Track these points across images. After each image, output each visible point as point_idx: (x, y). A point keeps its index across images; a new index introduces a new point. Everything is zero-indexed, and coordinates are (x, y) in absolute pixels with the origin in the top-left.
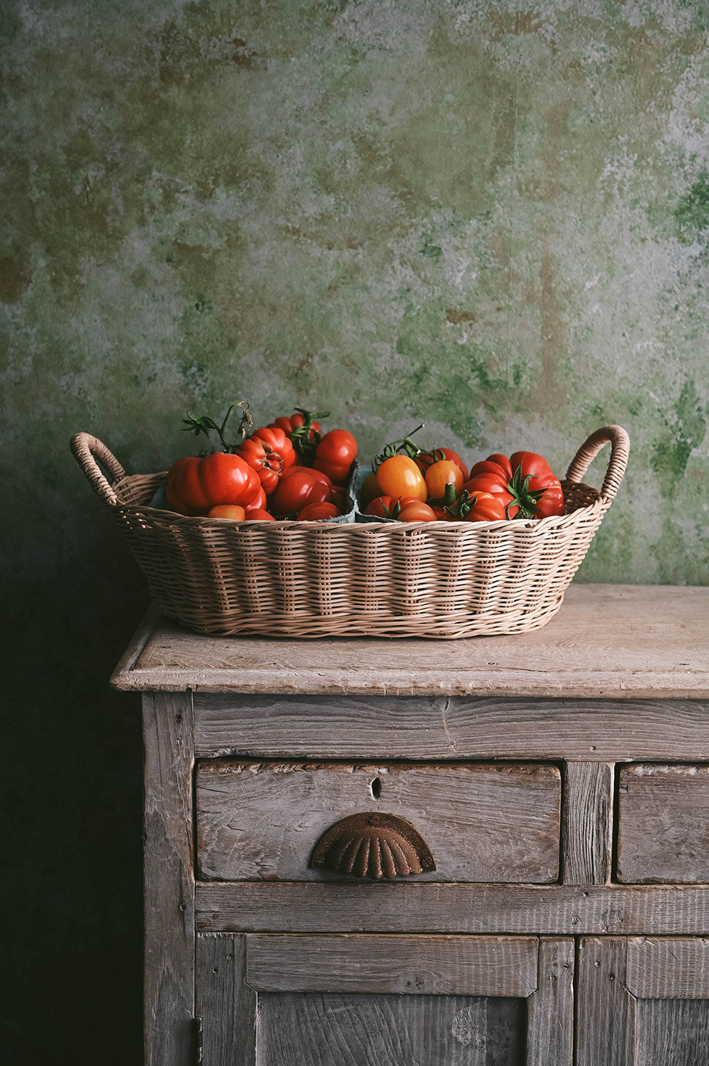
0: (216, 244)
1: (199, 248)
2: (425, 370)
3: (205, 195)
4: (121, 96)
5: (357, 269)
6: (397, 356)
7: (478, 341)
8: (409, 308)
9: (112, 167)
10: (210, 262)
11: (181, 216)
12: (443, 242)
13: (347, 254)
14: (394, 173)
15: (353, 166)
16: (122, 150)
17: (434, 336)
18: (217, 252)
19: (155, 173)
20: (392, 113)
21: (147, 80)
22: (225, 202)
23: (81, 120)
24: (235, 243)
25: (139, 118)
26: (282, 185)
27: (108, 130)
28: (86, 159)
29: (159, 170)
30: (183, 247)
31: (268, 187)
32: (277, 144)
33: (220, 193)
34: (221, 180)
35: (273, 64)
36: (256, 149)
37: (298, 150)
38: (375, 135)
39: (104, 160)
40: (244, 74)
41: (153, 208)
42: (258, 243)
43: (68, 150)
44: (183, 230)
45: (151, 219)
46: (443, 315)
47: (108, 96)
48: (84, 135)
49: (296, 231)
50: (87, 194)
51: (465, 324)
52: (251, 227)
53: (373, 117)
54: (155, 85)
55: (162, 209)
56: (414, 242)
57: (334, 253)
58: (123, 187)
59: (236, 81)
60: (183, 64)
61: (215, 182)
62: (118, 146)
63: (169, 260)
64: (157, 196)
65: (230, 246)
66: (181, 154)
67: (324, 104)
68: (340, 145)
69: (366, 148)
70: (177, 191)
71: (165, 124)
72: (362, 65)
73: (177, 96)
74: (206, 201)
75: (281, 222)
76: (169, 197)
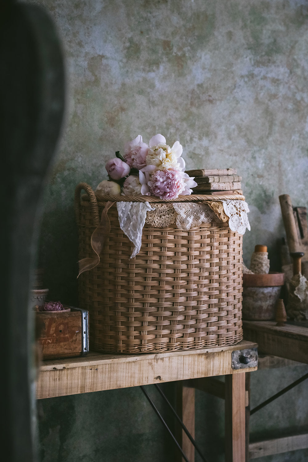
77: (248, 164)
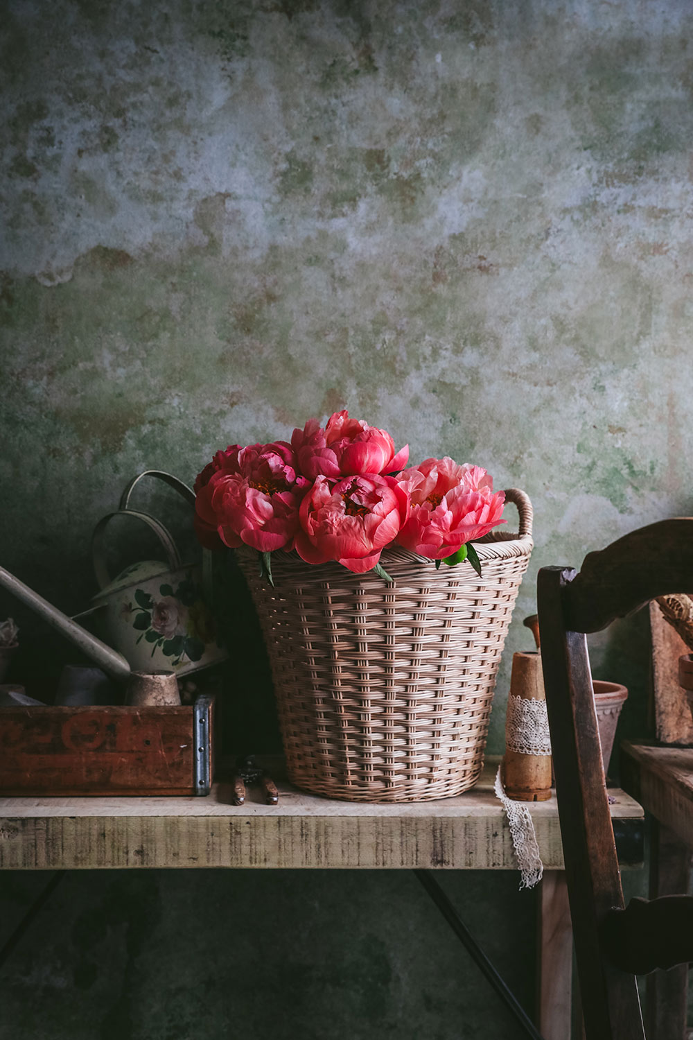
0: (464, 382)
1: (454, 384)
2: (594, 463)
3: (458, 351)
4: (407, 290)
5: (552, 399)
6: (577, 454)
7: (628, 445)
8: (585, 424)
9: (400, 333)
10: (460, 393)
11: (443, 364)
12: (607, 383)
13: (547, 389)
14: (576, 339)
15: (551, 335)
16: (407, 323)
17: (600, 443)
18: (464, 387)
19: (427, 337)
20: (576, 302)
21: (423, 280)
22: (470, 357)
23: (382, 304)
24: (476, 381)
25: (418, 303)
26: (506, 346)
27: (399, 310)
28: (384, 328)
29: (430, 335)
30: (444, 383)
31: (498, 347)
32: (504, 320)
33: (468, 350)
34: (468, 342)
35: (503, 271)
36: (490, 324)
37: (517, 325)
38: (565, 316)
39: (396, 329)
40: (485, 277)
41: (425, 358)
42: (490, 382)
43: (373, 322)
44: (444, 372)
45: (423, 365)
46: (606, 429)
47: (399, 289)
48: (383, 313)
49: (514, 375)
50: (384, 349)
51: (620, 434)
52: (486, 372)
53: (565, 305)
54: (429, 282)
55: (431, 359)
56: (588, 381)
57: (538, 388)
58: (407, 346)
59: (479, 281)
60: (447, 271)
61: (465, 343)
62: (405, 320)
63: (434, 391)
64: (428, 351)
65: (473, 383)
66: (443, 325)
67: (534, 296)
68: (543, 321)
69: (560, 325)
70: (441, 348)
71: (435, 307)
72: (558, 273)
73: (442, 289)
74: (459, 355)
75: (506, 368)
76: (435, 352)
77: (584, 401)
